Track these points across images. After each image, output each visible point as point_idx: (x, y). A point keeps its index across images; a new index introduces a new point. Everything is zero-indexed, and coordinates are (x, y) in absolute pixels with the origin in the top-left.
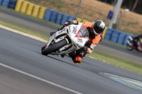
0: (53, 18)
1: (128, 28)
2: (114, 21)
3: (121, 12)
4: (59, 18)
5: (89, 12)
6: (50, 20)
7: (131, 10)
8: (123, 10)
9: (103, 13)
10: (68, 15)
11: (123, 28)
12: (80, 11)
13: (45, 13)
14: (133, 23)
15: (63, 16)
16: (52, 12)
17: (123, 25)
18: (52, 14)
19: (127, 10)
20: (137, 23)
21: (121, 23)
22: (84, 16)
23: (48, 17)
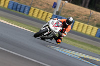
0: (15, 7)
1: (67, 14)
2: (57, 9)
3: (62, 3)
4: (19, 7)
5: (40, 3)
6: (12, 9)
7: (69, 2)
8: (63, 2)
9: (49, 3)
10: (25, 5)
11: (63, 14)
12: (33, 2)
13: (9, 4)
14: (71, 11)
15: (21, 5)
16: (14, 3)
17: (64, 12)
18: (13, 5)
19: (67, 2)
20: (73, 11)
21: (62, 11)
22: (36, 6)
23: (11, 7)
